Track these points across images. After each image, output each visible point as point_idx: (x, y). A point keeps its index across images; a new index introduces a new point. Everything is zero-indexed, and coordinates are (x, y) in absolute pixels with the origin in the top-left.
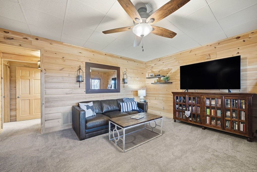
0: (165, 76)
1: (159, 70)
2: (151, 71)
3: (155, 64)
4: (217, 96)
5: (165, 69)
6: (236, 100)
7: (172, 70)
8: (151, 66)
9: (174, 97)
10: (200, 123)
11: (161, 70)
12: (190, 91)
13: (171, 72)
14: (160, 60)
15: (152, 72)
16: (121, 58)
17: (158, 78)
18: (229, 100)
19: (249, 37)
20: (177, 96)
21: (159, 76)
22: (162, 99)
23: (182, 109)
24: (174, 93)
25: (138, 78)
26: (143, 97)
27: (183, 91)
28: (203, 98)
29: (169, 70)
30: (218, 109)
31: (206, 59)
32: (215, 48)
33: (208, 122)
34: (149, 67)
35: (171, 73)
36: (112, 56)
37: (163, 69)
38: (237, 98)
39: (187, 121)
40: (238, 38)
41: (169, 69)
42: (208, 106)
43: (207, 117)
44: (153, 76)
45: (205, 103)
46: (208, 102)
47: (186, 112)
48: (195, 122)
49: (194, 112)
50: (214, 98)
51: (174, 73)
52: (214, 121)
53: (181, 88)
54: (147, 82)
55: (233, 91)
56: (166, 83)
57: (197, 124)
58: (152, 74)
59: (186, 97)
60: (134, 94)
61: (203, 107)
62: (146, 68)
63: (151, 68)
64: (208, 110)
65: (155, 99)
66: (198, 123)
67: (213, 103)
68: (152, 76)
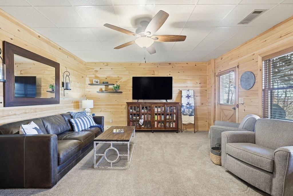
0: (114, 85)
1: (106, 76)
2: (94, 76)
3: (101, 69)
4: (162, 105)
5: (114, 76)
6: (171, 107)
7: (122, 79)
8: (95, 69)
9: (129, 107)
10: (150, 128)
11: (109, 77)
12: (140, 101)
13: (121, 80)
14: (107, 65)
15: (96, 77)
16: (60, 49)
17: (105, 85)
18: (168, 107)
19: (175, 65)
20: (131, 106)
21: (107, 84)
22: (110, 111)
23: (136, 118)
24: (128, 104)
25: (78, 83)
26: (90, 110)
27: (136, 101)
28: (153, 107)
29: (119, 79)
30: (163, 115)
31: (151, 75)
32: (158, 67)
33: (156, 126)
34: (90, 70)
35: (121, 82)
36: (48, 42)
37: (111, 76)
38: (172, 106)
39: (141, 129)
40: (170, 64)
41: (119, 77)
42: (156, 113)
43: (156, 122)
44: (99, 83)
45: (154, 110)
46: (156, 110)
47: (140, 120)
48: (147, 128)
49: (146, 119)
50: (160, 106)
51: (124, 82)
52: (160, 124)
53: (134, 98)
54: (87, 90)
55: (169, 101)
56: (116, 92)
57: (149, 130)
58: (96, 80)
59: (140, 106)
60: (74, 105)
61: (153, 114)
62: (86, 71)
63: (94, 72)
64: (156, 116)
65: (100, 111)
66: (149, 128)
67: (159, 110)
68: (97, 82)
